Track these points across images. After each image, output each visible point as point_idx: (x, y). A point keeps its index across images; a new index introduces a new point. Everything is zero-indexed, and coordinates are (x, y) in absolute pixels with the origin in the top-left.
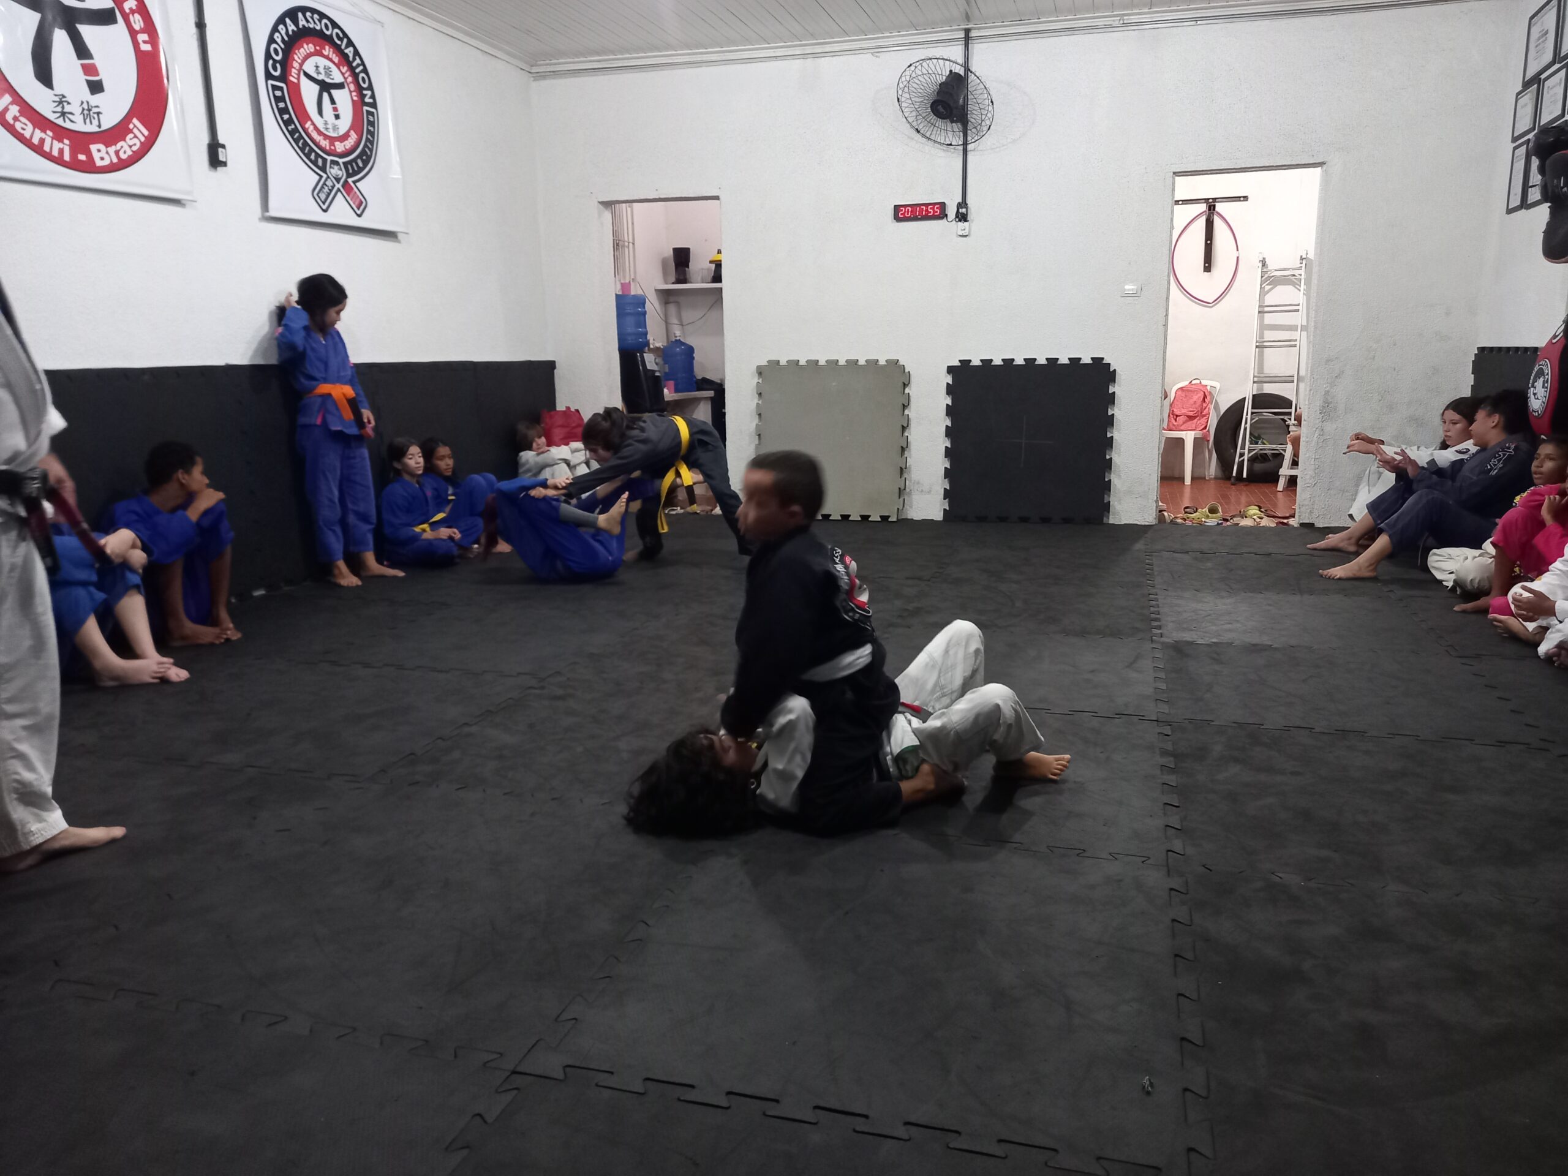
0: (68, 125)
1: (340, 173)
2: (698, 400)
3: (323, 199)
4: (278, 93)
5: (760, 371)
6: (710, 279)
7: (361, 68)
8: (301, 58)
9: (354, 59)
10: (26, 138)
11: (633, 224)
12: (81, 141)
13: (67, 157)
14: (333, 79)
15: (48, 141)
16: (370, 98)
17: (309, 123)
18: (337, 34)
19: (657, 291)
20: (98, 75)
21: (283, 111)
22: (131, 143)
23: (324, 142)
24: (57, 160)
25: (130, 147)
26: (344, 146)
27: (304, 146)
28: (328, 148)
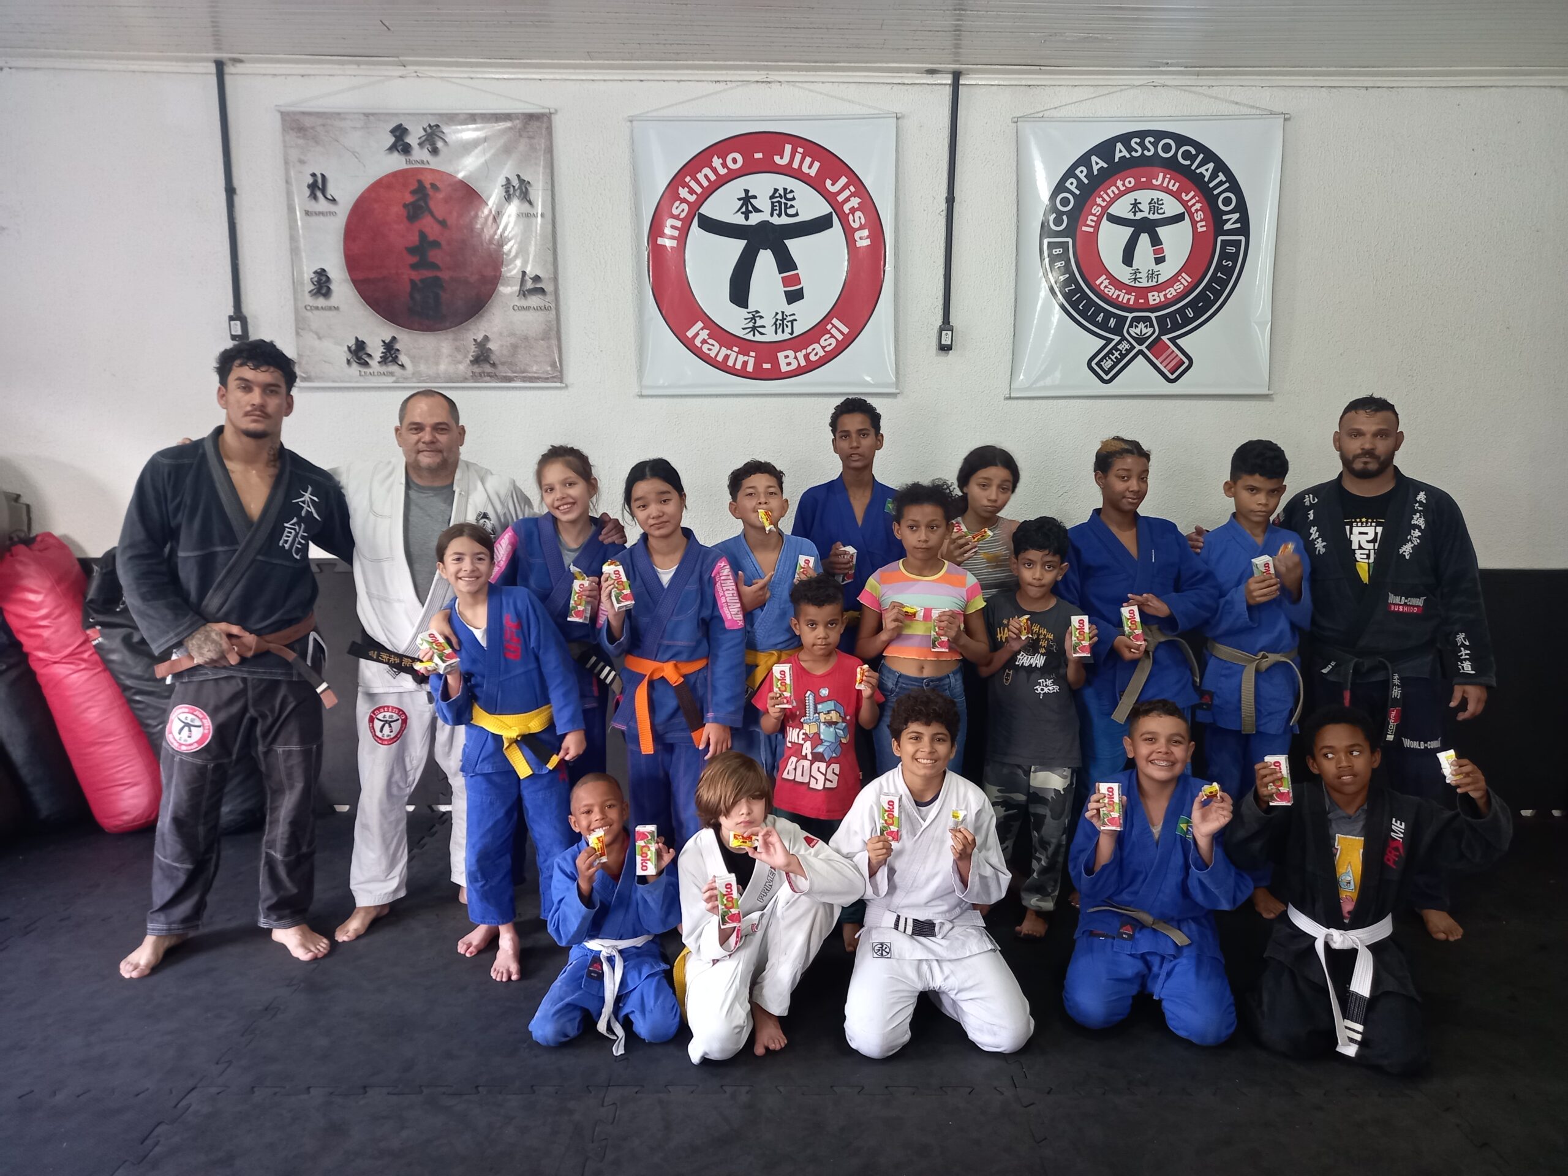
3: (1106, 369)
7: (1226, 186)
8: (1108, 199)
10: (711, 357)
12: (767, 351)
14: (1163, 213)
16: (1237, 222)
20: (799, 283)
21: (1061, 271)
22: (825, 343)
23: (1127, 296)
24: (742, 373)
25: (823, 348)
26: (1165, 295)
27: (1087, 307)
28: (1131, 302)
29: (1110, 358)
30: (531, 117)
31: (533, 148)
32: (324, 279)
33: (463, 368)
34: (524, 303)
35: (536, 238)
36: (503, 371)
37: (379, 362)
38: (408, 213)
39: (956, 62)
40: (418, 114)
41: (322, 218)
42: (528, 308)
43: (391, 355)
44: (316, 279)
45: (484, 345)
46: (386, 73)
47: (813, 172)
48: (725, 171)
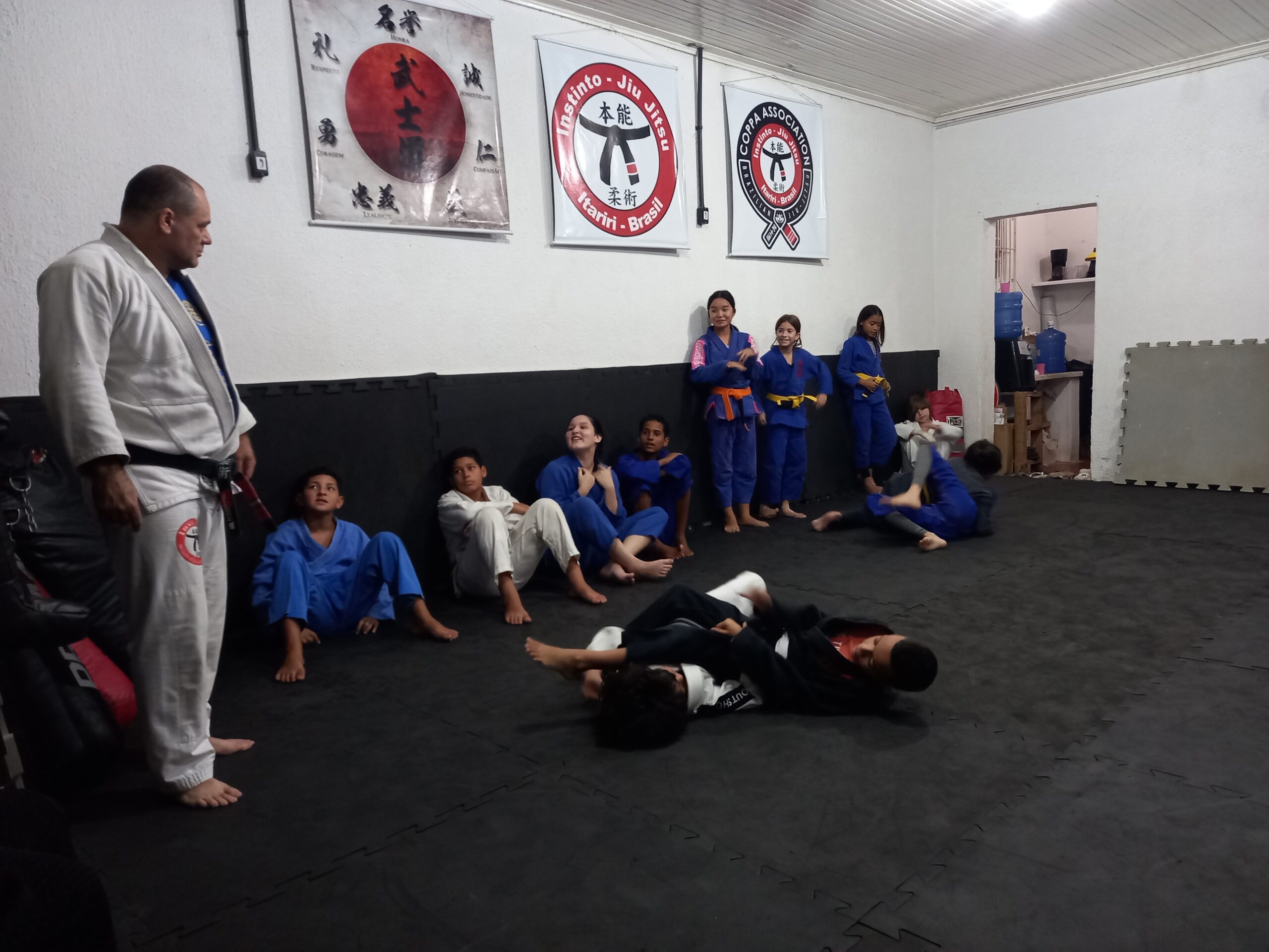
0: (617, 207)
1: (783, 219)
2: (1066, 380)
3: (769, 240)
4: (745, 168)
5: (1129, 353)
6: (1085, 274)
7: (804, 140)
8: (762, 140)
9: (799, 135)
10: (592, 218)
11: (1015, 233)
12: (623, 216)
13: (614, 228)
14: (783, 152)
15: (605, 218)
16: (808, 162)
17: (764, 186)
18: (789, 118)
19: (1033, 287)
20: (636, 171)
21: (746, 180)
22: (651, 213)
23: (773, 198)
24: (609, 231)
25: (651, 216)
26: (787, 199)
27: (758, 203)
28: (775, 202)
29: (769, 234)
31: (481, 45)
33: (442, 215)
34: (481, 165)
36: (471, 219)
37: (379, 206)
38: (395, 79)
39: (702, 41)
41: (326, 74)
42: (484, 170)
43: (387, 200)
44: (323, 128)
47: (638, 96)
48: (592, 87)
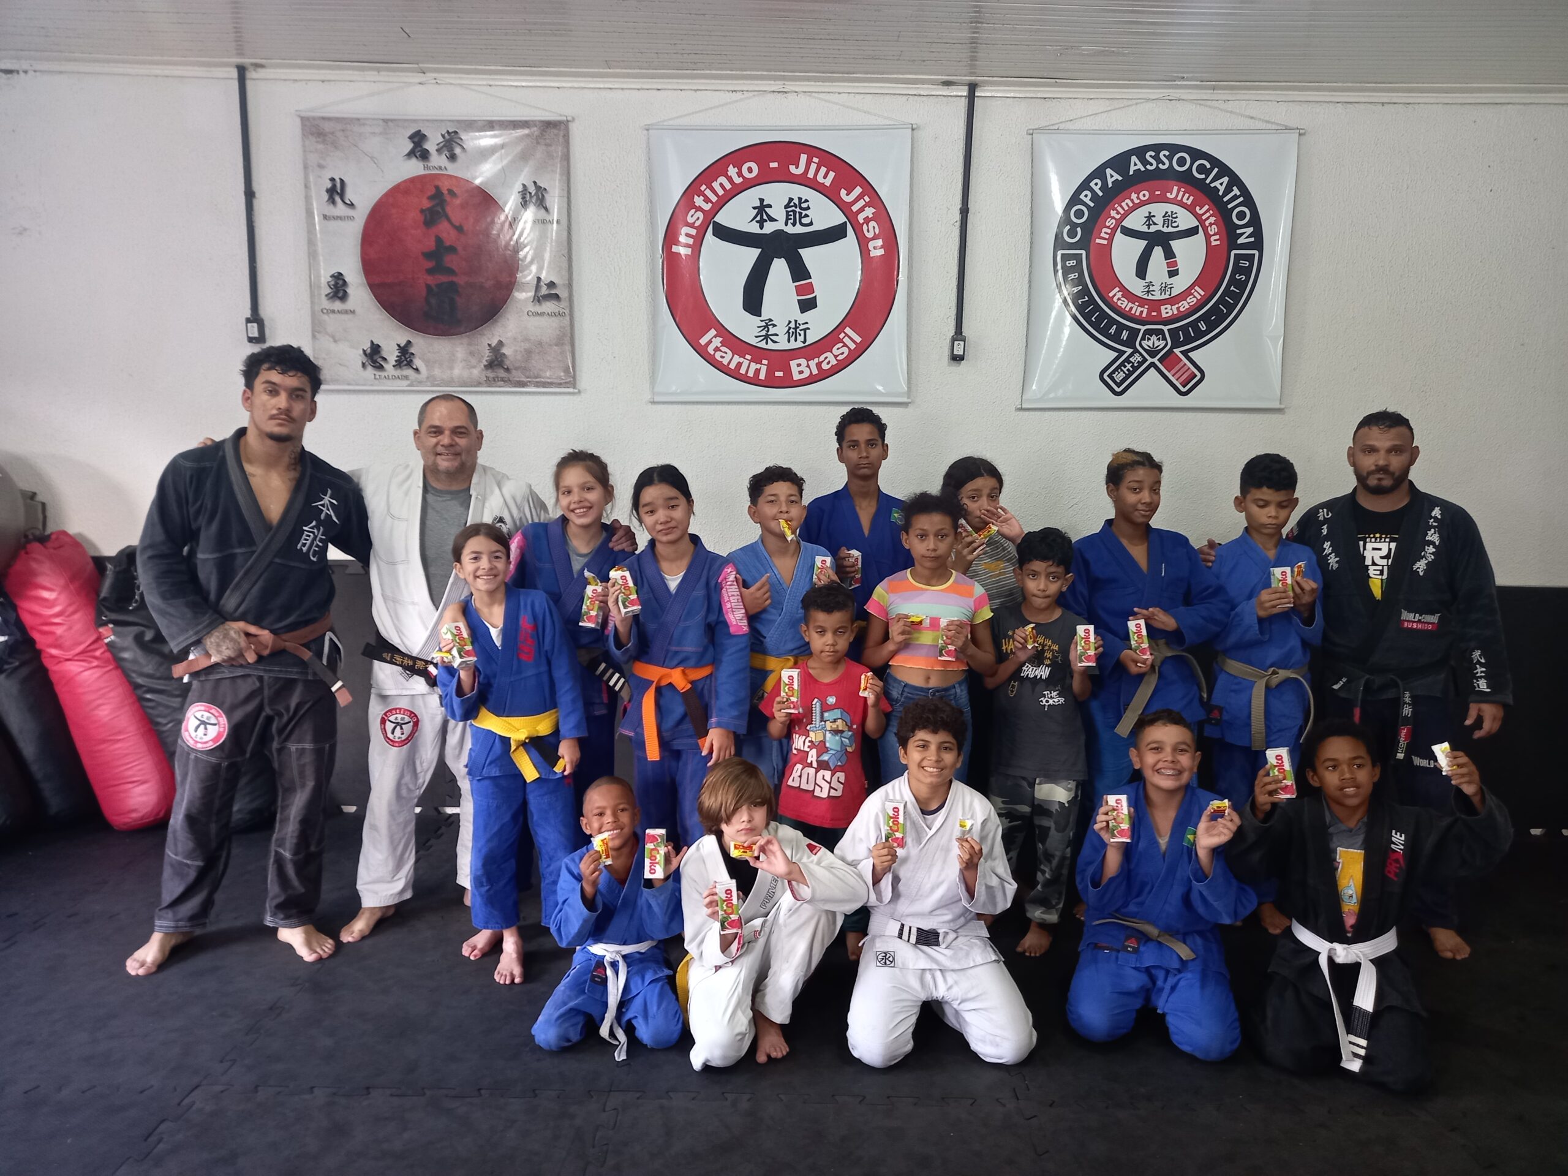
3: (1118, 381)
4: (1072, 263)
7: (1240, 200)
8: (1122, 212)
10: (723, 365)
12: (780, 359)
14: (1177, 226)
16: (1251, 236)
18: (1202, 166)
20: (813, 292)
21: (1074, 283)
22: (837, 352)
23: (1140, 309)
24: (754, 381)
25: (836, 356)
26: (1178, 308)
27: (1100, 319)
28: (1144, 315)
29: (1122, 370)
30: (548, 125)
31: (550, 156)
32: (341, 282)
33: (477, 372)
34: (539, 309)
35: (551, 244)
36: (517, 375)
37: (394, 366)
38: (426, 216)
39: (972, 74)
40: (436, 121)
41: (339, 223)
42: (542, 314)
43: (406, 359)
44: (333, 283)
45: (499, 350)
46: (406, 80)
47: (828, 182)
48: (741, 180)
